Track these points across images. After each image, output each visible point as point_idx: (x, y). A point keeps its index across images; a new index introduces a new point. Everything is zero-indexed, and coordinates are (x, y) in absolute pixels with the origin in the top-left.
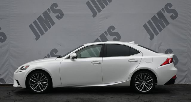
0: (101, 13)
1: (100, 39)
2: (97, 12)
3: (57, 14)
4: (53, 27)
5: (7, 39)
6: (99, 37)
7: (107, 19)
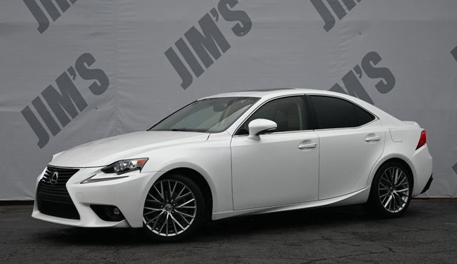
0: (345, 19)
1: (342, 85)
2: (336, 18)
3: (234, 23)
4: (224, 56)
5: (110, 86)
7: (360, 34)
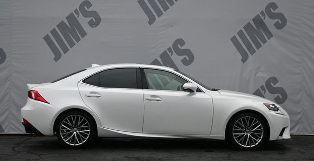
0: (162, 17)
1: (160, 60)
2: (156, 16)
3: (89, 19)
4: (83, 40)
5: (7, 59)
6: (159, 58)
7: (172, 27)
